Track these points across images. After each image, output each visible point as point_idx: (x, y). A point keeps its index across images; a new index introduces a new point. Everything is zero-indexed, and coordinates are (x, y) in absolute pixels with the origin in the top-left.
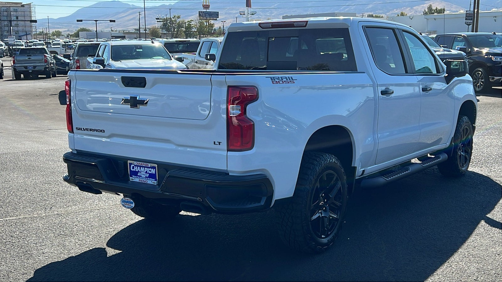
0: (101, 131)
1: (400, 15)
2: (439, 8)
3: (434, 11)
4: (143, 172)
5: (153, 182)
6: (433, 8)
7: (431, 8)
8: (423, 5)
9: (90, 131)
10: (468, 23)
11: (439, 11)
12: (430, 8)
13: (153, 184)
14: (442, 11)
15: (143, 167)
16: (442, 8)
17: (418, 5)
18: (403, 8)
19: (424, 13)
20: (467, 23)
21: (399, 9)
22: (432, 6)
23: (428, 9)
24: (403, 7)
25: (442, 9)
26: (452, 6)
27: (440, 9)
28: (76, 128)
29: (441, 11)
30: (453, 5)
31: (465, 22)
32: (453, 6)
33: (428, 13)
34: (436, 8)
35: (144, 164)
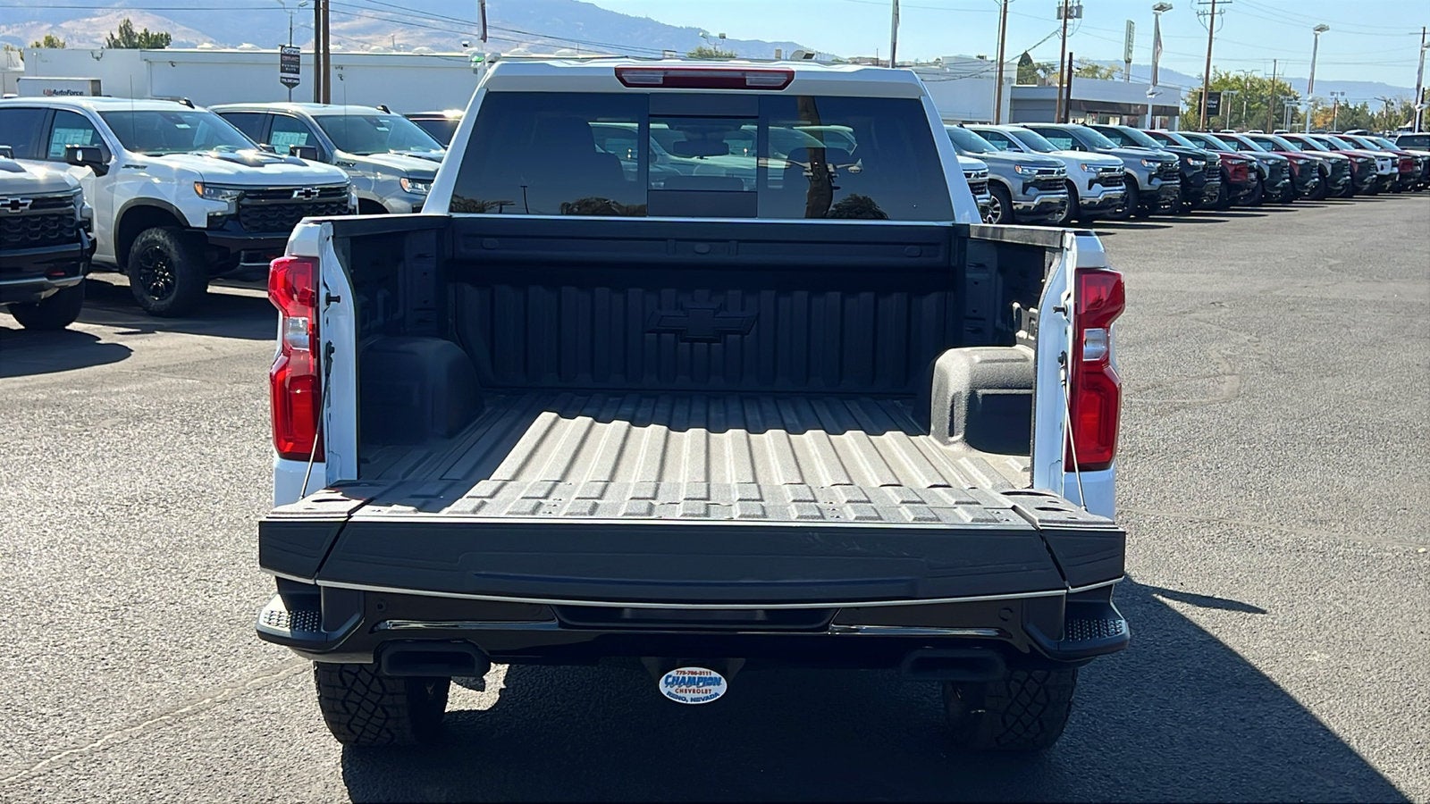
1: (43, 45)
2: (153, 32)
3: (140, 38)
6: (134, 31)
7: (131, 31)
8: (88, 20)
10: (290, 81)
11: (153, 41)
12: (126, 30)
14: (162, 40)
16: (160, 33)
17: (75, 18)
18: (27, 24)
19: (109, 44)
20: (285, 80)
21: (18, 27)
22: (131, 25)
23: (121, 32)
24: (30, 21)
25: (162, 35)
26: (176, 27)
27: (156, 34)
29: (159, 42)
30: (176, 24)
31: (282, 78)
32: (178, 29)
33: (122, 44)
34: (143, 32)
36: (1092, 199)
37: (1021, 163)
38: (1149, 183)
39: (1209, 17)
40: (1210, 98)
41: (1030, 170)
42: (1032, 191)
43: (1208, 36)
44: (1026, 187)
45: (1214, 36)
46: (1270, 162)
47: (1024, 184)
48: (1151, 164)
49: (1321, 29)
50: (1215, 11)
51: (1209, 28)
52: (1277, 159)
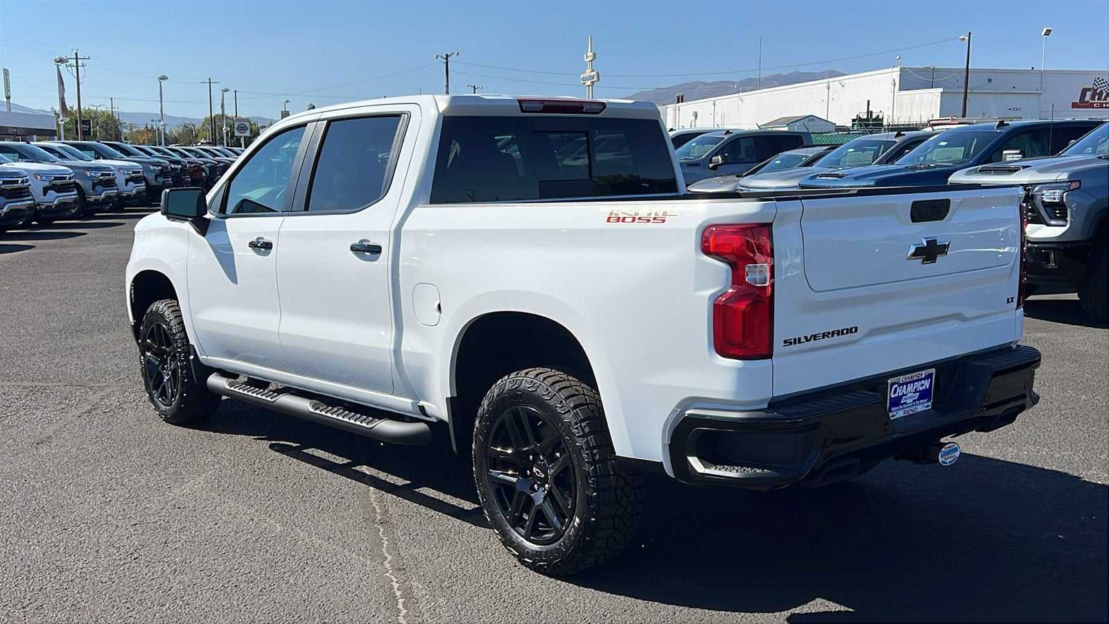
0: (849, 331)
4: (909, 393)
5: (925, 405)
9: (823, 338)
13: (926, 409)
15: (910, 382)
28: (785, 342)
35: (915, 375)
36: (129, 193)
37: (89, 169)
38: (156, 180)
39: (75, 68)
40: (83, 124)
41: (95, 173)
42: (99, 188)
43: (76, 81)
44: (94, 185)
45: (80, 81)
46: (208, 165)
47: (93, 183)
48: (155, 167)
49: (164, 78)
50: (79, 65)
51: (76, 75)
52: (212, 163)
